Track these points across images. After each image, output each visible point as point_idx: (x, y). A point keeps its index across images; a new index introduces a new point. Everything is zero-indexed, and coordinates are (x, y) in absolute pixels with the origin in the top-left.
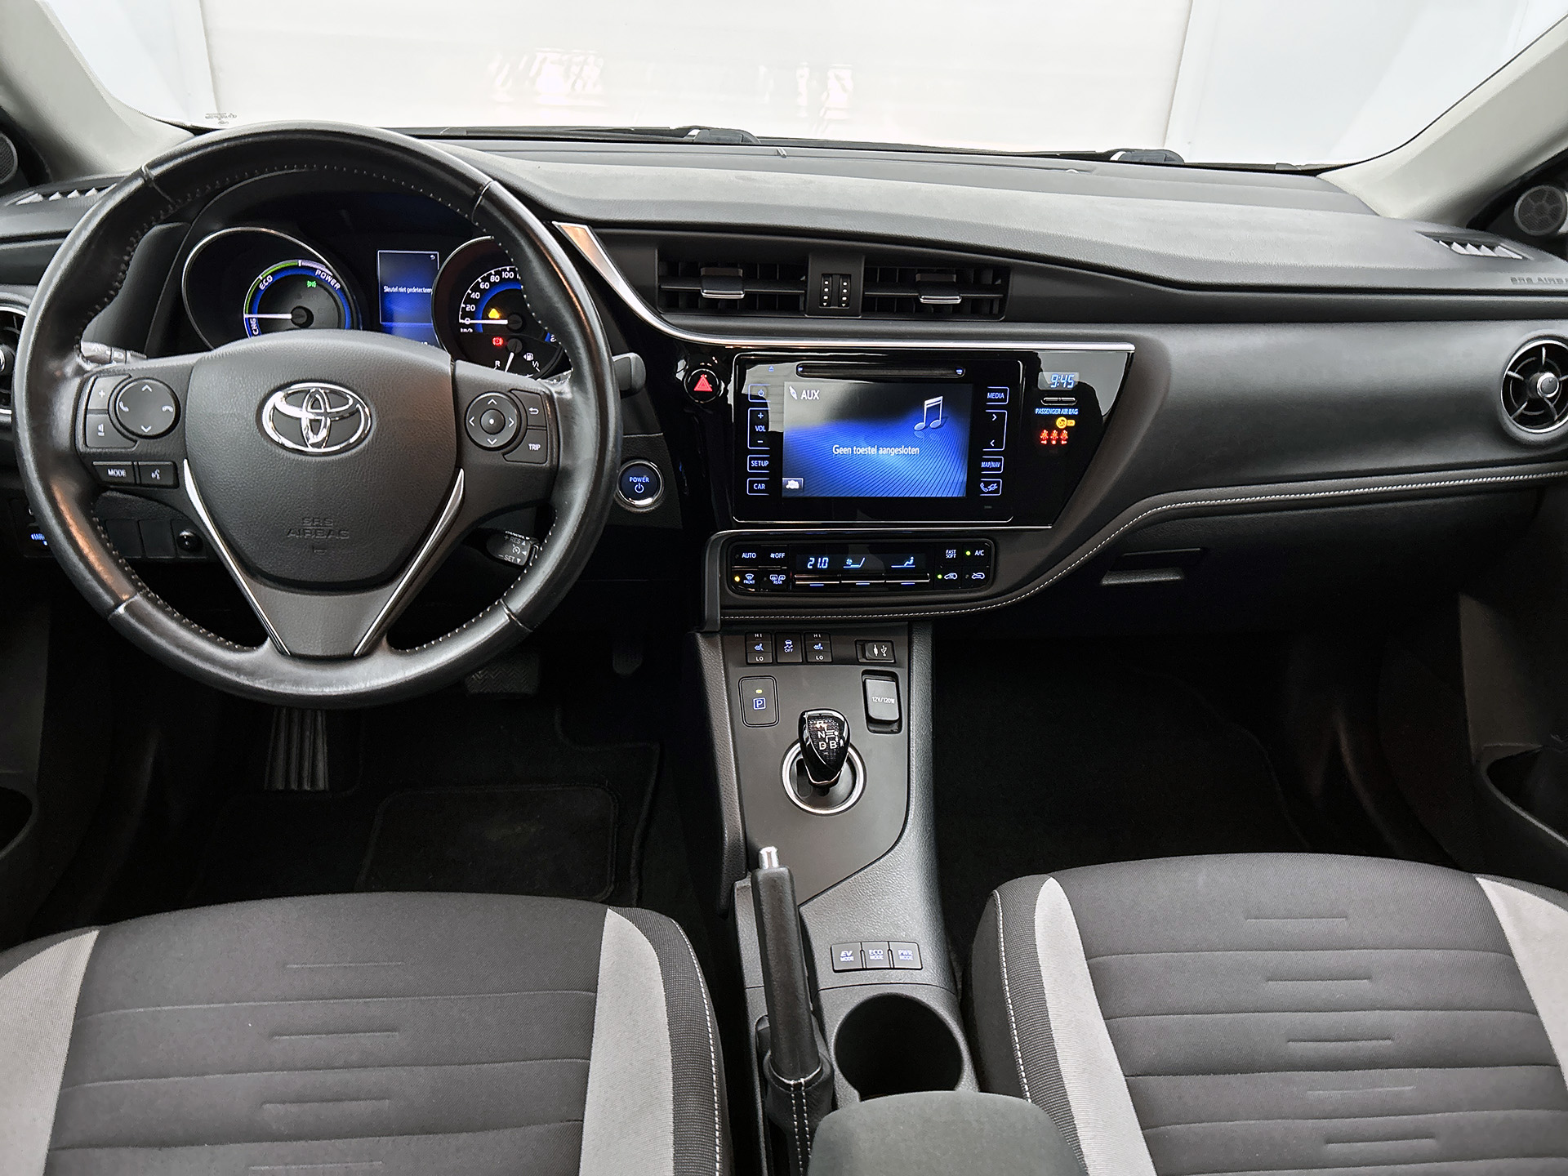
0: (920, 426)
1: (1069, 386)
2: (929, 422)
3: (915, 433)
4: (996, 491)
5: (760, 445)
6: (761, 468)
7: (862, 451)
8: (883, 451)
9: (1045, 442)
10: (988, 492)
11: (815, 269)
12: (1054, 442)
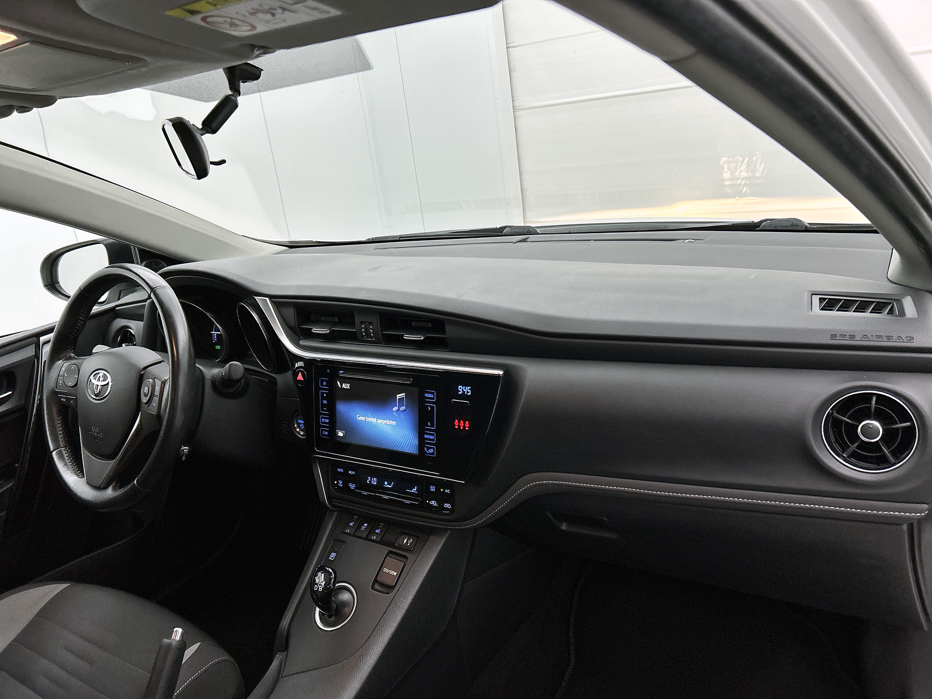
0: (395, 409)
1: (468, 394)
2: (399, 407)
3: (393, 412)
4: (433, 453)
5: (325, 411)
6: (325, 423)
7: (370, 419)
8: (380, 421)
9: (457, 427)
10: (429, 454)
11: (358, 319)
12: (462, 428)
